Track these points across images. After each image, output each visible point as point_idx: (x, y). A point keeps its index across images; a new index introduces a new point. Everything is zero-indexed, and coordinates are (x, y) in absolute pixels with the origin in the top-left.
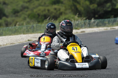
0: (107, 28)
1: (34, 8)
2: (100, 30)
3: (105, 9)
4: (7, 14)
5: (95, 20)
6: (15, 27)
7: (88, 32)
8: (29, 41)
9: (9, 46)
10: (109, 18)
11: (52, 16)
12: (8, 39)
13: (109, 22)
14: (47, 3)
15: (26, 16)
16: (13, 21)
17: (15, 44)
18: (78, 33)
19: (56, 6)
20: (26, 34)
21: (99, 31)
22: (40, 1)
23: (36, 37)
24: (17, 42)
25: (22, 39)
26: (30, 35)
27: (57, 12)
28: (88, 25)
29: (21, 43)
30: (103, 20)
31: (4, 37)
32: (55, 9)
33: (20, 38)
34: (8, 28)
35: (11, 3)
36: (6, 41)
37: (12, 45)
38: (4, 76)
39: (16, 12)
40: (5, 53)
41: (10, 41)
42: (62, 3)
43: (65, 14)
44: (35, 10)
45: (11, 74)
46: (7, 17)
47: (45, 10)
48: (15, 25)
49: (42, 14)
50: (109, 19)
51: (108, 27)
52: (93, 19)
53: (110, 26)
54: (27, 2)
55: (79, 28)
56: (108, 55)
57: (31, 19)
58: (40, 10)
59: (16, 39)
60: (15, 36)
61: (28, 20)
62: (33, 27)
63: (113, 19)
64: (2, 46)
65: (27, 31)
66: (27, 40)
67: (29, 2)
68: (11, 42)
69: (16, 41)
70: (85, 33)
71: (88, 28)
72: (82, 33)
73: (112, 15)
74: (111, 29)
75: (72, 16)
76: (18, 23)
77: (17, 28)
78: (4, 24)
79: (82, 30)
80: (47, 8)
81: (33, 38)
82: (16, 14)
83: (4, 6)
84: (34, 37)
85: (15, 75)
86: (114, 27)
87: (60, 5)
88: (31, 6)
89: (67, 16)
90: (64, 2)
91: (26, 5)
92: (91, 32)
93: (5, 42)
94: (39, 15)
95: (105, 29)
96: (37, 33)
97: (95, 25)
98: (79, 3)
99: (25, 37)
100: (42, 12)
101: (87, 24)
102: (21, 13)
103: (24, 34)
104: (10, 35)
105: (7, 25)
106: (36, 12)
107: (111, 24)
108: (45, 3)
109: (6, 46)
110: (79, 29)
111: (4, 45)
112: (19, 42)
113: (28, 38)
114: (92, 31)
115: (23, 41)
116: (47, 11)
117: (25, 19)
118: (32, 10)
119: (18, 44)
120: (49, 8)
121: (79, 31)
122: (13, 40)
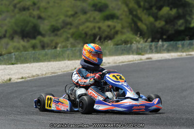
0: (181, 53)
1: (80, 24)
2: (172, 56)
3: (176, 28)
4: (43, 32)
5: (165, 43)
6: (55, 50)
7: (156, 59)
9: (50, 77)
10: (184, 40)
11: (104, 36)
13: (183, 45)
14: (98, 18)
15: (69, 36)
16: (52, 41)
17: (57, 73)
18: (142, 60)
19: (110, 23)
20: (72, 60)
21: (170, 58)
22: (88, 15)
24: (60, 71)
25: (66, 67)
26: (77, 62)
27: (111, 30)
29: (65, 72)
30: (175, 42)
31: (41, 63)
32: (109, 26)
33: (64, 66)
35: (49, 17)
36: (45, 69)
37: (53, 75)
39: (55, 30)
41: (50, 69)
42: (118, 18)
43: (122, 33)
46: (43, 35)
47: (94, 28)
48: (56, 48)
49: (90, 33)
50: (183, 42)
52: (160, 41)
54: (70, 17)
55: (143, 53)
57: (76, 39)
58: (87, 27)
60: (57, 62)
61: (71, 40)
63: (187, 42)
64: (41, 77)
65: (72, 57)
66: (73, 68)
67: (73, 16)
68: (52, 71)
69: (59, 69)
70: (152, 60)
71: (155, 53)
72: (148, 60)
73: (187, 36)
76: (60, 45)
77: (58, 52)
78: (39, 45)
79: (147, 56)
80: (97, 25)
82: (56, 32)
83: (39, 21)
86: (191, 53)
87: (115, 20)
88: (76, 22)
89: (124, 37)
90: (121, 17)
91: (69, 20)
92: (160, 59)
93: (44, 71)
94: (86, 34)
95: (179, 56)
97: (164, 50)
98: (140, 20)
99: (71, 64)
100: (91, 30)
101: (153, 48)
102: (62, 31)
103: (69, 60)
104: (49, 61)
105: (43, 47)
106: (83, 30)
108: (94, 19)
109: (46, 76)
110: (143, 55)
111: (43, 75)
112: (63, 70)
115: (68, 70)
116: (97, 30)
117: (67, 39)
118: (77, 27)
119: (61, 74)
120: (100, 24)
121: (144, 57)
122: (55, 68)
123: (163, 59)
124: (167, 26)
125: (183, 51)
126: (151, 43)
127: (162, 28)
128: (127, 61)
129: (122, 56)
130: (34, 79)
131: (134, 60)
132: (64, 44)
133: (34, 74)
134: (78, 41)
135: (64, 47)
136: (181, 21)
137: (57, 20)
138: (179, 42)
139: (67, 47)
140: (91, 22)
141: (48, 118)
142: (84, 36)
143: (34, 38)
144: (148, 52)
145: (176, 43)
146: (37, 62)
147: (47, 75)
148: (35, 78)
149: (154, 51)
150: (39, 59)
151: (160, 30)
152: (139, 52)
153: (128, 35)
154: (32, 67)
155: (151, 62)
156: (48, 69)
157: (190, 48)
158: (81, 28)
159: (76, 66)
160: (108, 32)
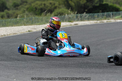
0: (97, 21)
1: (32, 2)
2: (91, 23)
3: (93, 5)
4: (8, 7)
5: (86, 14)
6: (16, 19)
7: (81, 25)
8: (29, 31)
11: (47, 9)
13: (98, 16)
15: (25, 9)
16: (14, 13)
17: (17, 34)
18: (72, 25)
20: (27, 25)
21: (90, 24)
23: (35, 28)
25: (23, 29)
26: (30, 26)
27: (52, 6)
28: (80, 19)
30: (93, 14)
31: (7, 28)
32: (51, 3)
36: (9, 32)
37: (14, 35)
38: (9, 62)
39: (16, 6)
40: (9, 42)
41: (13, 31)
43: (59, 8)
44: (33, 5)
45: (15, 61)
46: (8, 9)
47: (41, 4)
48: (16, 17)
49: (39, 7)
50: (98, 13)
51: (98, 20)
55: (72, 21)
56: (98, 46)
57: (29, 12)
58: (37, 4)
60: (17, 27)
61: (27, 12)
62: (31, 19)
63: (101, 14)
64: (6, 36)
65: (27, 23)
66: (28, 31)
69: (18, 31)
70: (78, 25)
71: (80, 21)
74: (100, 22)
76: (19, 15)
77: (18, 20)
78: (6, 16)
79: (75, 23)
80: (43, 3)
81: (33, 29)
82: (17, 7)
85: (19, 62)
86: (103, 21)
89: (60, 10)
92: (83, 25)
94: (36, 8)
95: (95, 23)
96: (36, 25)
97: (86, 19)
100: (39, 6)
101: (79, 17)
102: (20, 6)
103: (25, 25)
104: (12, 26)
105: (8, 17)
106: (34, 6)
111: (8, 35)
112: (21, 32)
114: (84, 24)
115: (24, 32)
116: (43, 6)
117: (24, 12)
118: (30, 4)
119: (20, 35)
120: (45, 2)
122: (15, 31)
123: (85, 25)
124: (88, 4)
125: (98, 19)
126: (77, 15)
127: (84, 5)
131: (67, 25)
132: (22, 15)
133: (2, 35)
134: (31, 13)
135: (21, 17)
138: (96, 14)
139: (24, 17)
142: (34, 9)
143: (3, 11)
144: (76, 20)
145: (94, 14)
146: (4, 27)
147: (11, 35)
148: (3, 37)
150: (5, 24)
151: (83, 6)
152: (70, 20)
153: (63, 9)
154: (1, 30)
155: (77, 27)
156: (11, 31)
157: (102, 18)
159: (29, 29)
160: (50, 7)
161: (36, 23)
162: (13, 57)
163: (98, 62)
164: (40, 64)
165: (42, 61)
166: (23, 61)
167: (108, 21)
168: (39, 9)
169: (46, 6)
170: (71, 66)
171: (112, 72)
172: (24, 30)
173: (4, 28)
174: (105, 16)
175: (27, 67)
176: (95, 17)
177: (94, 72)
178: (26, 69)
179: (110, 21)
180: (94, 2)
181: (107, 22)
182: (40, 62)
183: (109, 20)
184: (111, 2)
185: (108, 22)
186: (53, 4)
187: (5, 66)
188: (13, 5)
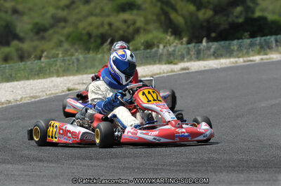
0: (237, 59)
1: (80, 20)
2: (222, 64)
3: (230, 20)
4: (21, 35)
5: (210, 44)
7: (197, 70)
8: (69, 90)
9: (28, 104)
10: (241, 38)
11: (117, 36)
12: (24, 88)
13: (240, 46)
14: (107, 9)
15: (63, 39)
16: (35, 48)
17: (39, 97)
18: (174, 71)
19: (126, 16)
20: (63, 76)
21: (219, 67)
22: (92, 5)
23: (84, 82)
24: (44, 94)
25: (54, 86)
26: (71, 78)
27: (128, 27)
29: (52, 96)
30: (227, 42)
31: (16, 83)
32: (125, 21)
33: (51, 85)
34: (23, 63)
35: (30, 9)
36: (20, 92)
37: (33, 100)
38: (17, 166)
39: (40, 31)
40: (20, 118)
41: (28, 91)
42: (139, 8)
43: (147, 31)
45: (33, 163)
46: (21, 40)
47: (102, 24)
48: (40, 58)
49: (95, 32)
50: (240, 41)
51: (239, 57)
53: (242, 56)
54: (63, 9)
55: (176, 61)
57: (73, 44)
58: (91, 24)
59: (42, 88)
60: (40, 80)
61: (66, 45)
62: (78, 60)
63: (248, 41)
64: (13, 104)
65: (64, 71)
66: (65, 89)
67: (68, 7)
68: (32, 95)
69: (43, 91)
70: (190, 71)
71: (195, 61)
73: (247, 31)
74: (244, 61)
75: (161, 35)
76: (45, 54)
77: (43, 65)
78: (15, 55)
79: (182, 65)
80: (107, 20)
81: (79, 84)
82: (41, 34)
83: (15, 17)
84: (81, 82)
85: (41, 164)
86: (251, 58)
87: (135, 12)
88: (73, 16)
89: (149, 37)
90: (144, 6)
92: (203, 69)
93: (19, 94)
94: (89, 35)
95: (233, 63)
96: (86, 73)
97: (210, 55)
98: (174, 8)
99: (61, 83)
100: (97, 28)
101: (192, 52)
102: (51, 31)
103: (58, 76)
104: (28, 79)
105: (22, 58)
106: (84, 29)
107: (245, 51)
108: (102, 10)
110: (176, 64)
111: (17, 101)
112: (48, 93)
113: (67, 85)
114: (205, 67)
115: (57, 91)
116: (106, 27)
117: (60, 44)
119: (46, 99)
120: (112, 19)
121: (177, 67)
122: (36, 90)
123: (206, 69)
124: (217, 18)
125: (240, 55)
126: (190, 46)
127: (208, 21)
128: (150, 74)
129: (142, 67)
130: (2, 108)
131: (162, 71)
133: (3, 101)
134: (76, 46)
136: (239, 9)
137: (43, 15)
138: (235, 42)
140: (96, 15)
141: (21, 167)
142: (85, 38)
143: (8, 44)
144: (185, 60)
145: (229, 44)
147: (23, 101)
148: (5, 106)
149: (193, 57)
150: (11, 75)
151: (205, 24)
152: (169, 60)
153: (155, 34)
155: (188, 75)
156: (26, 91)
158: (81, 25)
159: (70, 85)
160: (125, 31)
161: (86, 68)
162: (27, 152)
163: (235, 157)
164: (92, 166)
165: (98, 159)
166: (52, 161)
167: (264, 57)
168: (97, 36)
169: (114, 27)
170: (169, 170)
171: (269, 180)
172: (57, 87)
173: (9, 84)
174: (258, 47)
175: (62, 176)
176: (233, 50)
177: (223, 181)
178: (58, 182)
179: (270, 59)
180: (232, 13)
181: (262, 59)
182: (93, 163)
183: (266, 54)
184: (273, 12)
185: (265, 61)
186: (130, 22)
187: (8, 175)
188: (32, 30)
